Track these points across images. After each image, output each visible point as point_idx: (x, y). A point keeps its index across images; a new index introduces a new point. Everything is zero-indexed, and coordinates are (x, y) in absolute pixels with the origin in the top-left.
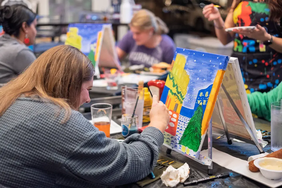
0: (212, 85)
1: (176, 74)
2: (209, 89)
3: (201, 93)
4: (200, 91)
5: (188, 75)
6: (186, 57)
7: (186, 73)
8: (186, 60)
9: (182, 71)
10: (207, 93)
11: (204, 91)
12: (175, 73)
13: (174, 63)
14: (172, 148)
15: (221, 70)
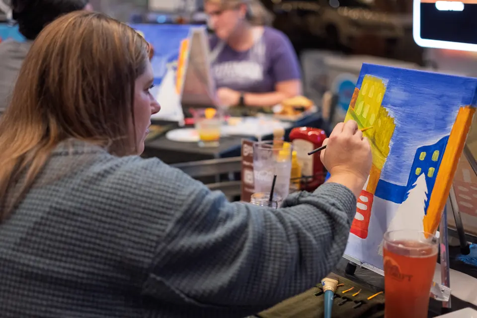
0: (447, 138)
1: (364, 116)
2: (441, 146)
3: (422, 153)
4: (420, 150)
5: (392, 116)
6: (385, 82)
7: (387, 112)
8: (386, 87)
9: (378, 109)
10: (436, 154)
11: (429, 150)
12: (362, 112)
13: (359, 94)
14: (362, 263)
15: (468, 106)
